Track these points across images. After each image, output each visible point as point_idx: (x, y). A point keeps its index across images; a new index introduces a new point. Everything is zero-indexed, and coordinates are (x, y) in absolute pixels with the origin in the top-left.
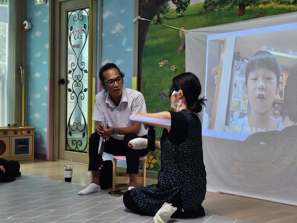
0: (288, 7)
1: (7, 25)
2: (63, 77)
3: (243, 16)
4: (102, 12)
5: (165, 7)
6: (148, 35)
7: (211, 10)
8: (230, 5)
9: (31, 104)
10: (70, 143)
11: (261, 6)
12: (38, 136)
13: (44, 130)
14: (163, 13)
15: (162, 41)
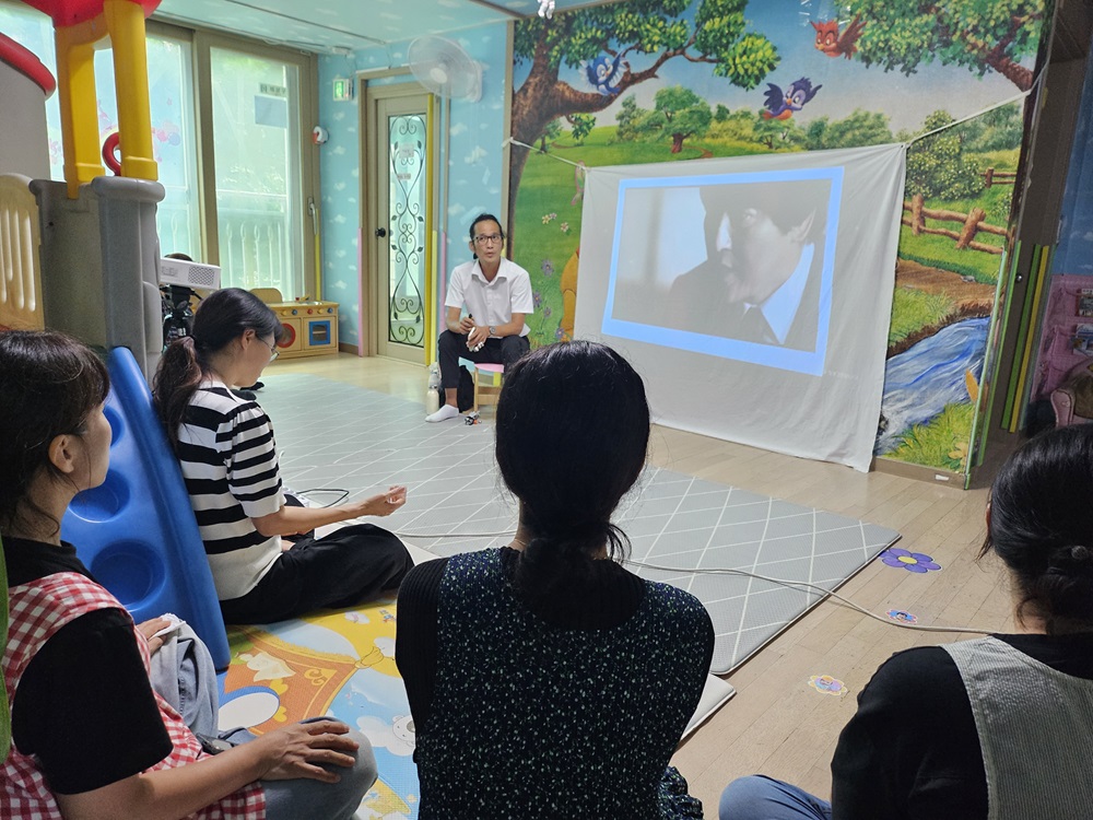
0: (749, 146)
1: (286, 132)
2: (383, 225)
3: (680, 154)
4: (449, 125)
5: (555, 127)
6: (525, 170)
7: (629, 139)
8: (660, 134)
9: (331, 265)
10: (395, 329)
11: (707, 140)
12: (344, 318)
13: (355, 309)
14: (551, 137)
15: (548, 182)
